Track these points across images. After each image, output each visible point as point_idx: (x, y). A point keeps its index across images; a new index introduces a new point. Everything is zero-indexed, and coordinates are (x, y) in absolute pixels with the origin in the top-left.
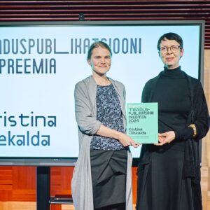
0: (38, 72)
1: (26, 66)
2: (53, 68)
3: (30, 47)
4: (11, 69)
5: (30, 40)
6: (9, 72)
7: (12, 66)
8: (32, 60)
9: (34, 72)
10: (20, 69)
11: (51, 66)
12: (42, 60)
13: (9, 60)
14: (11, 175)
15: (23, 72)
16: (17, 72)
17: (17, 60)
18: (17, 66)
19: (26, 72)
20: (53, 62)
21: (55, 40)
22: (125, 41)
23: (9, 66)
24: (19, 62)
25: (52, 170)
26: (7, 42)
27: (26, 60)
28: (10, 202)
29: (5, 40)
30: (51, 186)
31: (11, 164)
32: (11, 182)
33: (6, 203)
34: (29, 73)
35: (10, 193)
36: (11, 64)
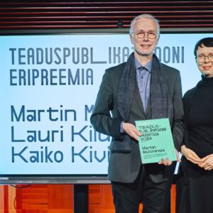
0: (74, 84)
1: (61, 77)
2: (90, 79)
3: (65, 56)
4: (45, 80)
5: (65, 49)
6: (42, 84)
7: (46, 77)
8: (67, 71)
9: (69, 84)
10: (55, 81)
11: (88, 77)
12: (78, 70)
13: (42, 70)
14: (46, 194)
15: (58, 83)
16: (52, 84)
17: (52, 70)
18: (52, 77)
19: (61, 84)
20: (90, 72)
21: (92, 49)
22: (167, 50)
23: (43, 77)
24: (53, 72)
25: (90, 188)
26: (40, 52)
27: (61, 70)
29: (38, 49)
30: (90, 205)
31: (46, 182)
34: (65, 84)
36: (45, 75)
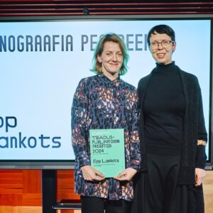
28: (20, 207)
32: (21, 186)
33: (17, 208)
35: (20, 197)
